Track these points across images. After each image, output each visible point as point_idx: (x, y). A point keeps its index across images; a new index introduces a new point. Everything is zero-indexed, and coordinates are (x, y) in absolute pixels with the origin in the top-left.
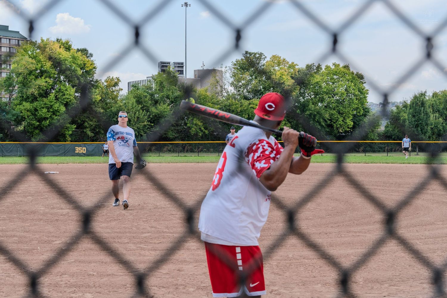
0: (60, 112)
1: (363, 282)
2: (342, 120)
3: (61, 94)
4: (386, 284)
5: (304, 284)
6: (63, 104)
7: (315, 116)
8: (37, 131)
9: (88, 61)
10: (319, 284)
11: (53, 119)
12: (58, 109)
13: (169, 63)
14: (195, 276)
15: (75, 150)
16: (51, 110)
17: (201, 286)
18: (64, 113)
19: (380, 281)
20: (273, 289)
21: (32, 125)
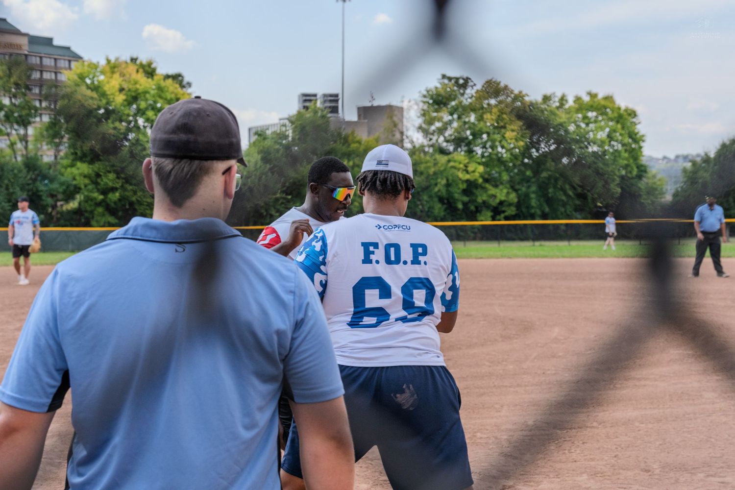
1: (660, 469)
2: (604, 186)
4: (700, 473)
5: (557, 475)
7: (556, 180)
8: (100, 210)
9: (183, 94)
10: (584, 475)
11: (125, 190)
13: (315, 95)
14: (370, 462)
16: (123, 176)
17: (380, 479)
19: (690, 467)
20: (505, 484)
21: (92, 199)
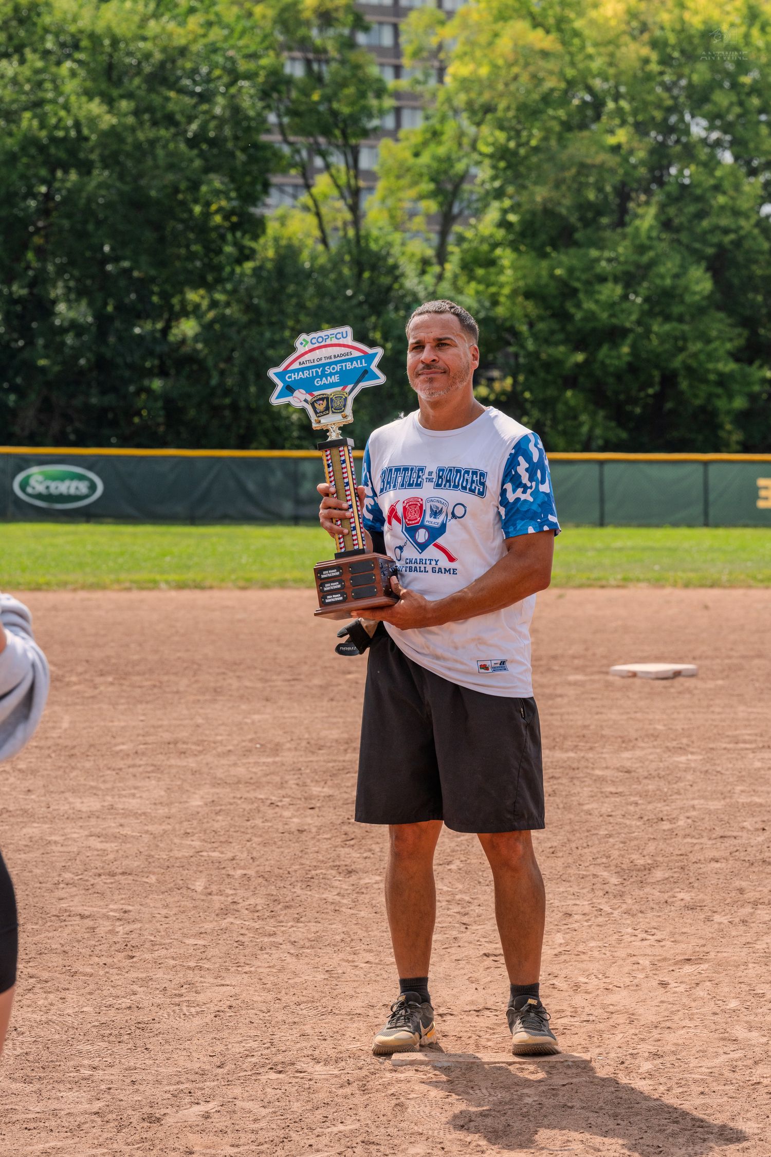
0: (688, 299)
3: (691, 209)
6: (699, 256)
12: (674, 287)
15: (754, 493)
18: (704, 303)
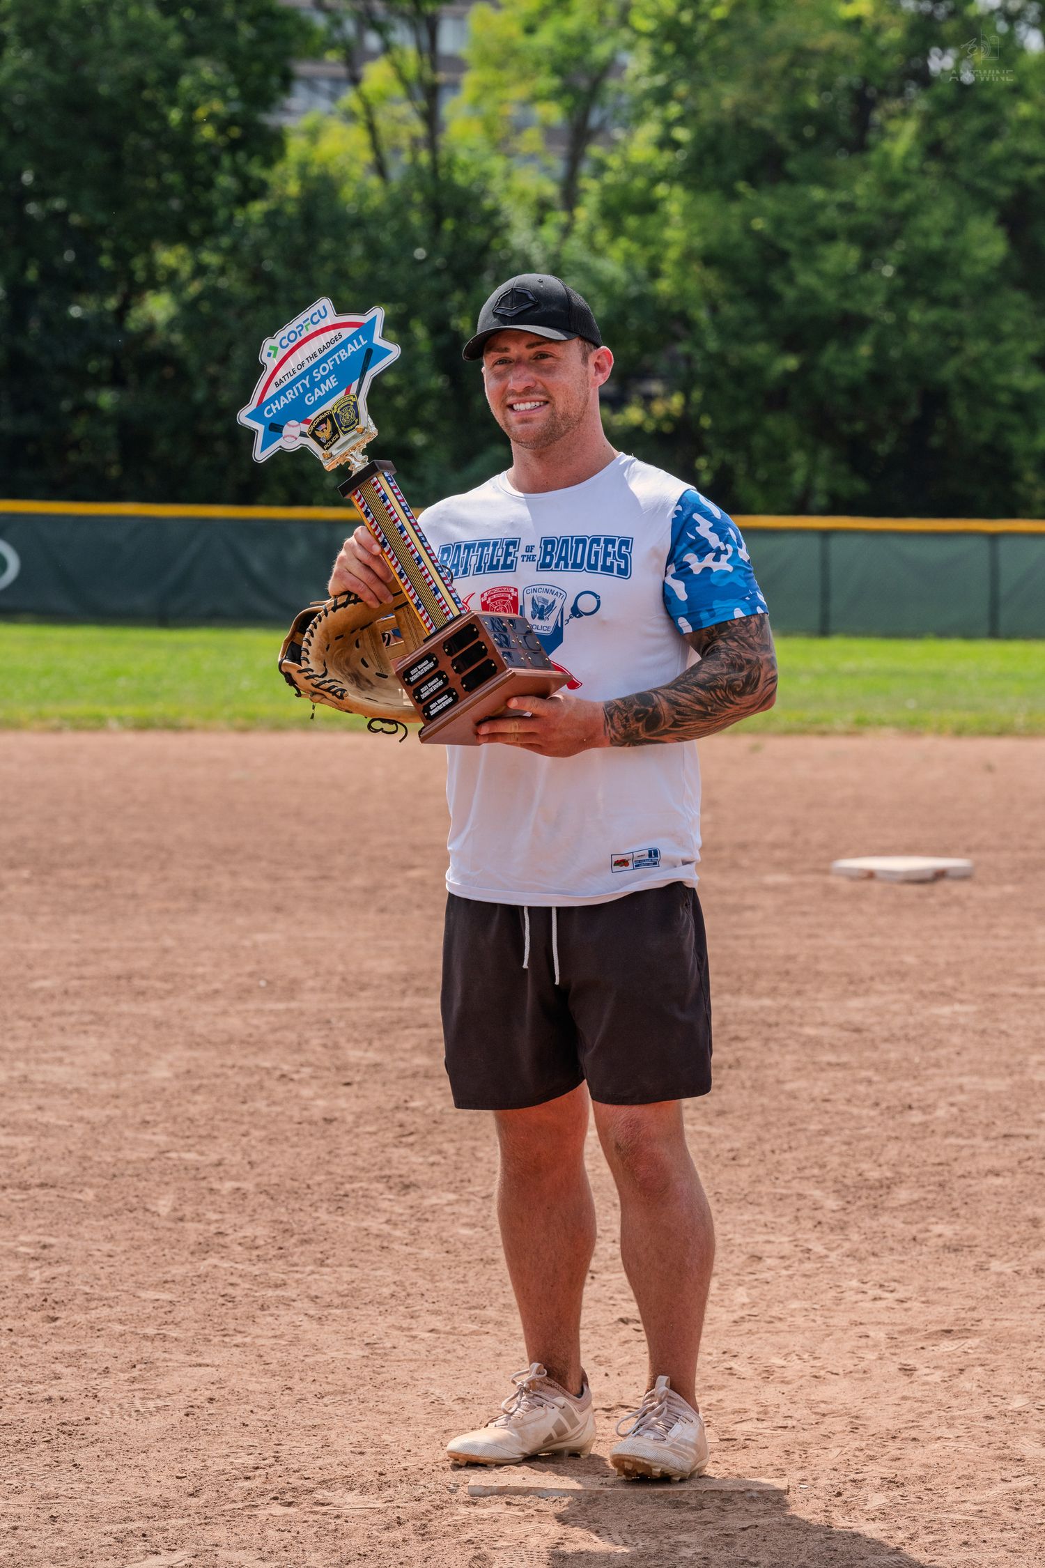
0: (967, 270)
3: (976, 123)
6: (985, 202)
8: (779, 425)
12: (945, 251)
18: (993, 276)
21: (744, 375)
